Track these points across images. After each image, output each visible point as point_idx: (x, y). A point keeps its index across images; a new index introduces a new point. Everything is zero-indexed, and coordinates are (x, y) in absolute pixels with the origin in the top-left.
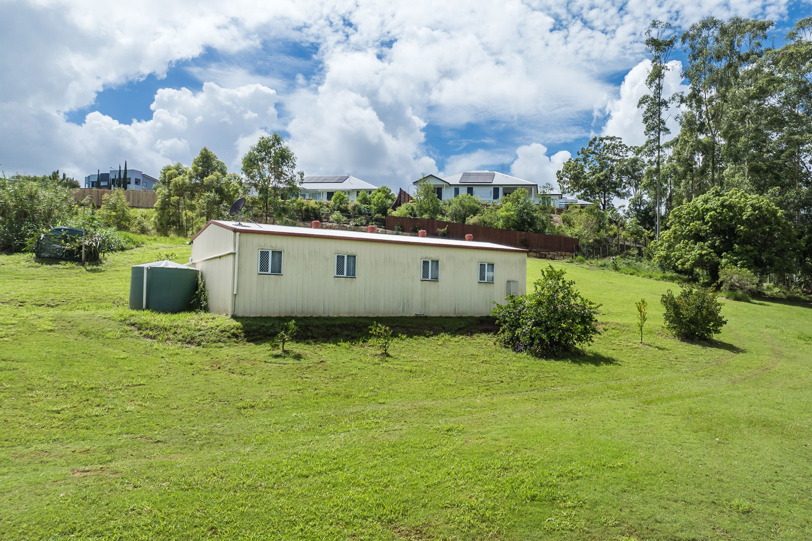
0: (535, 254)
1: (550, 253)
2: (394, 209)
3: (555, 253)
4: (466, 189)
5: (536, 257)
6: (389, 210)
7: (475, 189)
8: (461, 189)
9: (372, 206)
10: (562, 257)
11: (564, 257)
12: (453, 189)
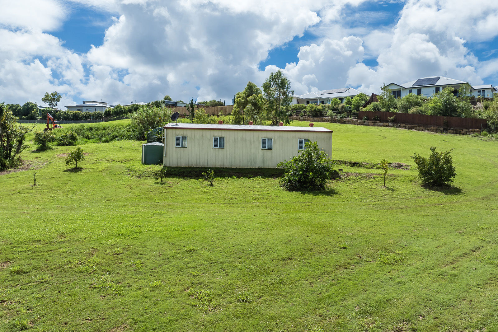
0: (452, 131)
1: (464, 130)
2: (364, 106)
3: (468, 130)
4: (416, 90)
5: (453, 133)
6: (361, 108)
7: (423, 90)
8: (413, 90)
9: (352, 105)
10: (472, 133)
11: (473, 132)
12: (408, 91)
